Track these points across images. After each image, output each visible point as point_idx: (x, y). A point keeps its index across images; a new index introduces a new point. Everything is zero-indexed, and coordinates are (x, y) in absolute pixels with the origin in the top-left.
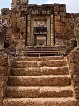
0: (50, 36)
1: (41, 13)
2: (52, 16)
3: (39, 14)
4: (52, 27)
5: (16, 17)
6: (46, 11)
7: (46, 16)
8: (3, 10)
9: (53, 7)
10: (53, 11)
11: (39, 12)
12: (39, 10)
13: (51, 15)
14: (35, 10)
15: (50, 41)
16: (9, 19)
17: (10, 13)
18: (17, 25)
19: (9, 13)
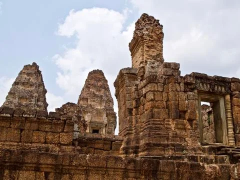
0: (226, 130)
1: (213, 89)
2: (228, 97)
3: (211, 91)
4: (229, 115)
5: (176, 90)
6: (220, 88)
7: (219, 96)
8: (128, 71)
9: (230, 83)
10: (230, 88)
11: (210, 87)
12: (210, 84)
13: (227, 94)
14: (204, 83)
15: (227, 137)
16: (162, 92)
17: (162, 81)
18: (179, 104)
19: (160, 82)
